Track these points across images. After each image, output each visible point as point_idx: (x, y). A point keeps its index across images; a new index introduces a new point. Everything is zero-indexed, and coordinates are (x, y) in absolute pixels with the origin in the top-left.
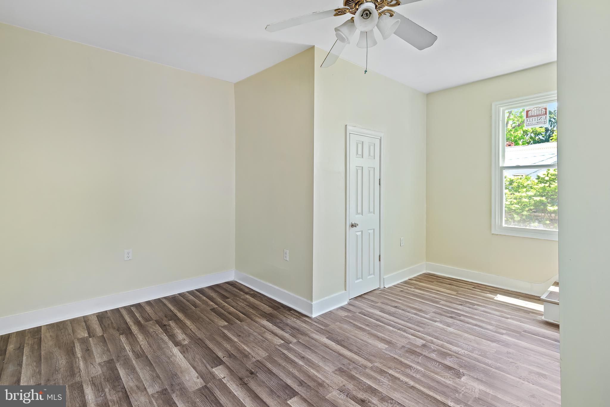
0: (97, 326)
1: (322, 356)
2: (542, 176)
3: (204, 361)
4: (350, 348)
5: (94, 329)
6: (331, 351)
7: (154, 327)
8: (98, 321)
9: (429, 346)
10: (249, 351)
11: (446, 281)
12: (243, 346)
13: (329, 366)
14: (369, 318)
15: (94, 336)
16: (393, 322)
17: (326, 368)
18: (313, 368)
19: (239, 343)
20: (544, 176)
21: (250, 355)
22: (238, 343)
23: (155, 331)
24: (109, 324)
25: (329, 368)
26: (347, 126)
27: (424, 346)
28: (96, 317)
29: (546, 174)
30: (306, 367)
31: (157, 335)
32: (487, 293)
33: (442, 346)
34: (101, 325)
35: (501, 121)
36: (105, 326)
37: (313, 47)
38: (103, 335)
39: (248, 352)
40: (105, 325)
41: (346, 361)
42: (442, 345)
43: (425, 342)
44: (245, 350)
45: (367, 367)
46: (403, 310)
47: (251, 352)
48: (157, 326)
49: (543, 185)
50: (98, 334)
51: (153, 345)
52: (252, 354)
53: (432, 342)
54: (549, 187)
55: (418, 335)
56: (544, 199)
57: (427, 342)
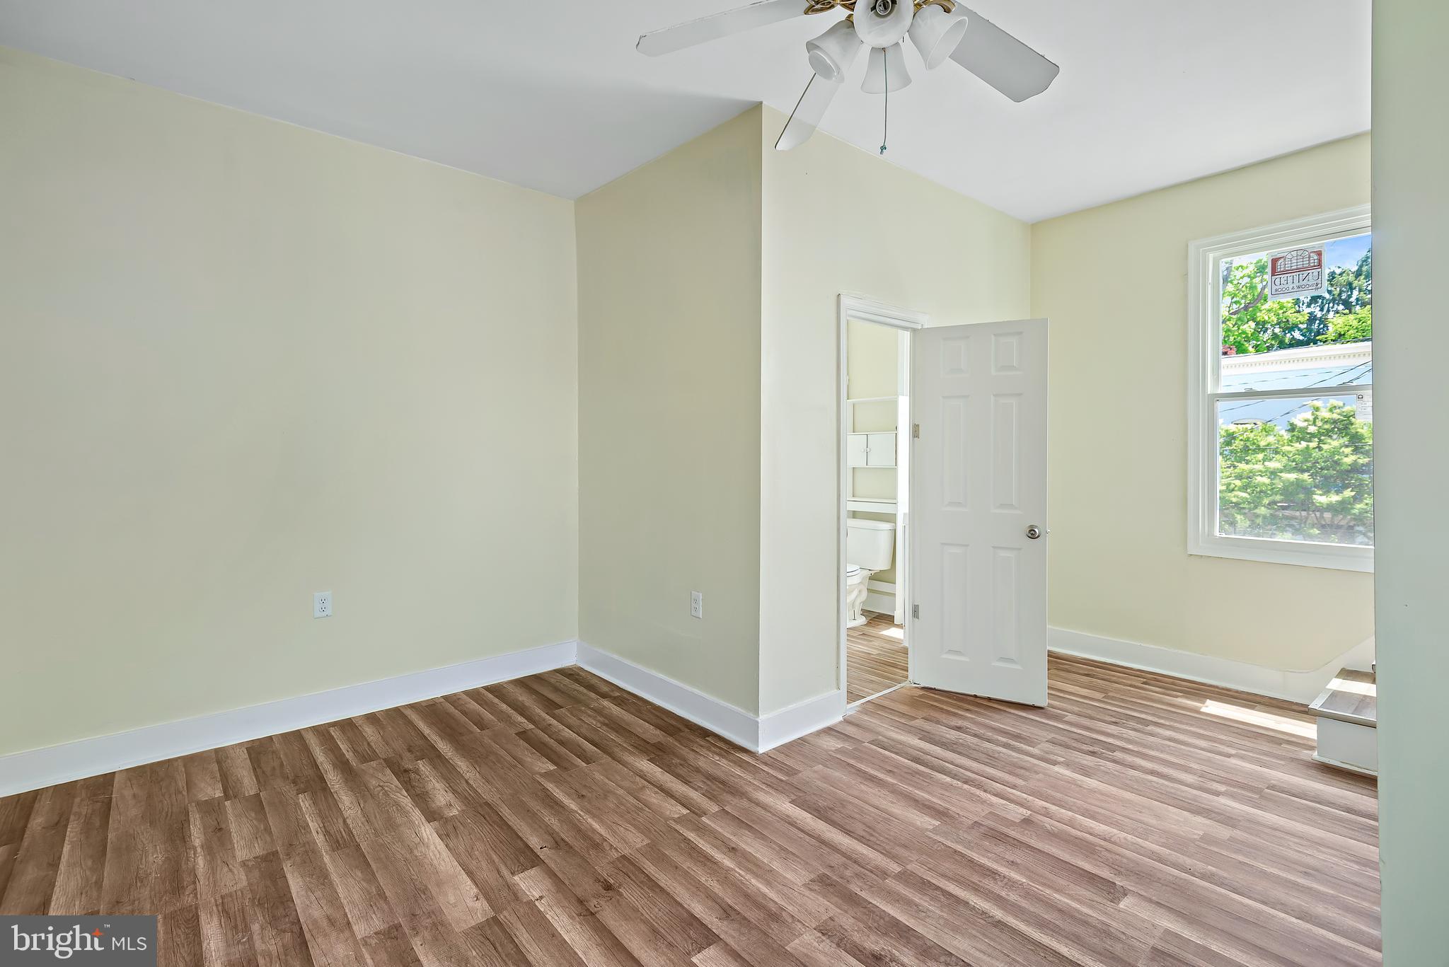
0: (245, 773)
1: (780, 846)
2: (1300, 424)
3: (494, 857)
4: (848, 827)
5: (238, 779)
6: (802, 835)
7: (380, 775)
8: (248, 761)
9: (1039, 822)
10: (603, 833)
11: (1080, 668)
12: (590, 820)
13: (795, 871)
14: (893, 755)
15: (235, 797)
16: (952, 763)
17: (789, 875)
18: (757, 876)
19: (580, 815)
20: (1306, 424)
21: (605, 844)
22: (578, 813)
23: (381, 784)
24: (274, 768)
25: (796, 876)
26: (842, 296)
27: (1027, 821)
28: (246, 752)
29: (1311, 418)
30: (741, 872)
31: (386, 794)
32: (1177, 697)
33: (1071, 823)
34: (254, 769)
35: (1209, 286)
36: (263, 772)
37: (758, 106)
38: (258, 794)
39: (602, 835)
40: (265, 769)
41: (836, 859)
42: (1070, 820)
43: (1029, 812)
44: (594, 831)
45: (889, 873)
46: (975, 735)
47: (608, 837)
48: (388, 771)
49: (1304, 444)
50: (246, 793)
51: (376, 817)
52: (611, 840)
53: (1047, 814)
54: (1317, 450)
55: (1012, 796)
56: (1306, 476)
57: (1034, 812)
